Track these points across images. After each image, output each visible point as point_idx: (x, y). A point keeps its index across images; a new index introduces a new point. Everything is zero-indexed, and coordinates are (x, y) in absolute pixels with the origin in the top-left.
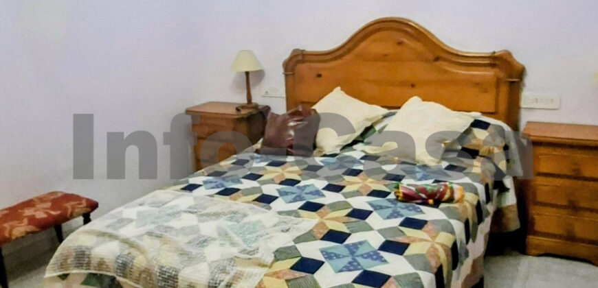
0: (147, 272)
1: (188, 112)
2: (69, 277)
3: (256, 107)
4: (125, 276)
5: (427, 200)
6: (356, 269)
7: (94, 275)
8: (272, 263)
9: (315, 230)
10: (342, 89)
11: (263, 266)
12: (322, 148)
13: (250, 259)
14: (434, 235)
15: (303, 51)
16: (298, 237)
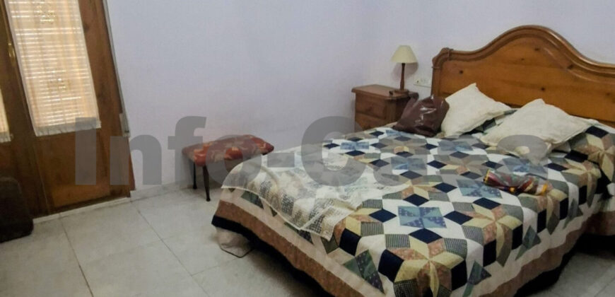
0: (277, 196)
1: (354, 90)
2: (235, 191)
3: (407, 92)
4: (264, 197)
5: (510, 187)
6: (418, 226)
7: (248, 192)
8: (358, 208)
9: (404, 193)
10: (477, 86)
11: (351, 209)
12: (444, 132)
13: (342, 202)
14: (499, 216)
15: (452, 50)
16: (387, 195)
